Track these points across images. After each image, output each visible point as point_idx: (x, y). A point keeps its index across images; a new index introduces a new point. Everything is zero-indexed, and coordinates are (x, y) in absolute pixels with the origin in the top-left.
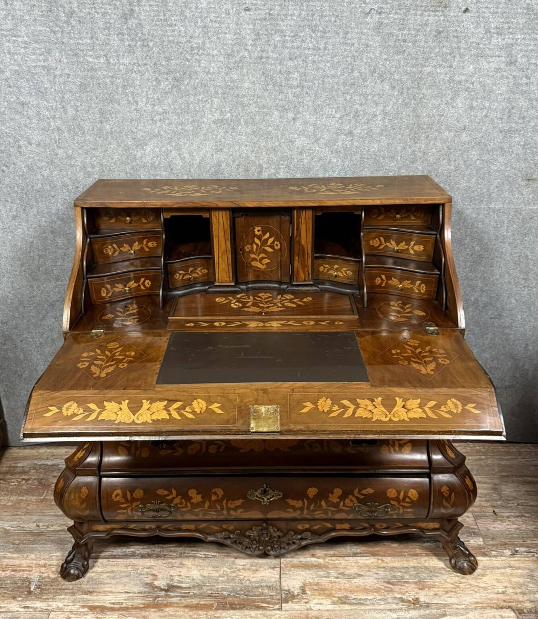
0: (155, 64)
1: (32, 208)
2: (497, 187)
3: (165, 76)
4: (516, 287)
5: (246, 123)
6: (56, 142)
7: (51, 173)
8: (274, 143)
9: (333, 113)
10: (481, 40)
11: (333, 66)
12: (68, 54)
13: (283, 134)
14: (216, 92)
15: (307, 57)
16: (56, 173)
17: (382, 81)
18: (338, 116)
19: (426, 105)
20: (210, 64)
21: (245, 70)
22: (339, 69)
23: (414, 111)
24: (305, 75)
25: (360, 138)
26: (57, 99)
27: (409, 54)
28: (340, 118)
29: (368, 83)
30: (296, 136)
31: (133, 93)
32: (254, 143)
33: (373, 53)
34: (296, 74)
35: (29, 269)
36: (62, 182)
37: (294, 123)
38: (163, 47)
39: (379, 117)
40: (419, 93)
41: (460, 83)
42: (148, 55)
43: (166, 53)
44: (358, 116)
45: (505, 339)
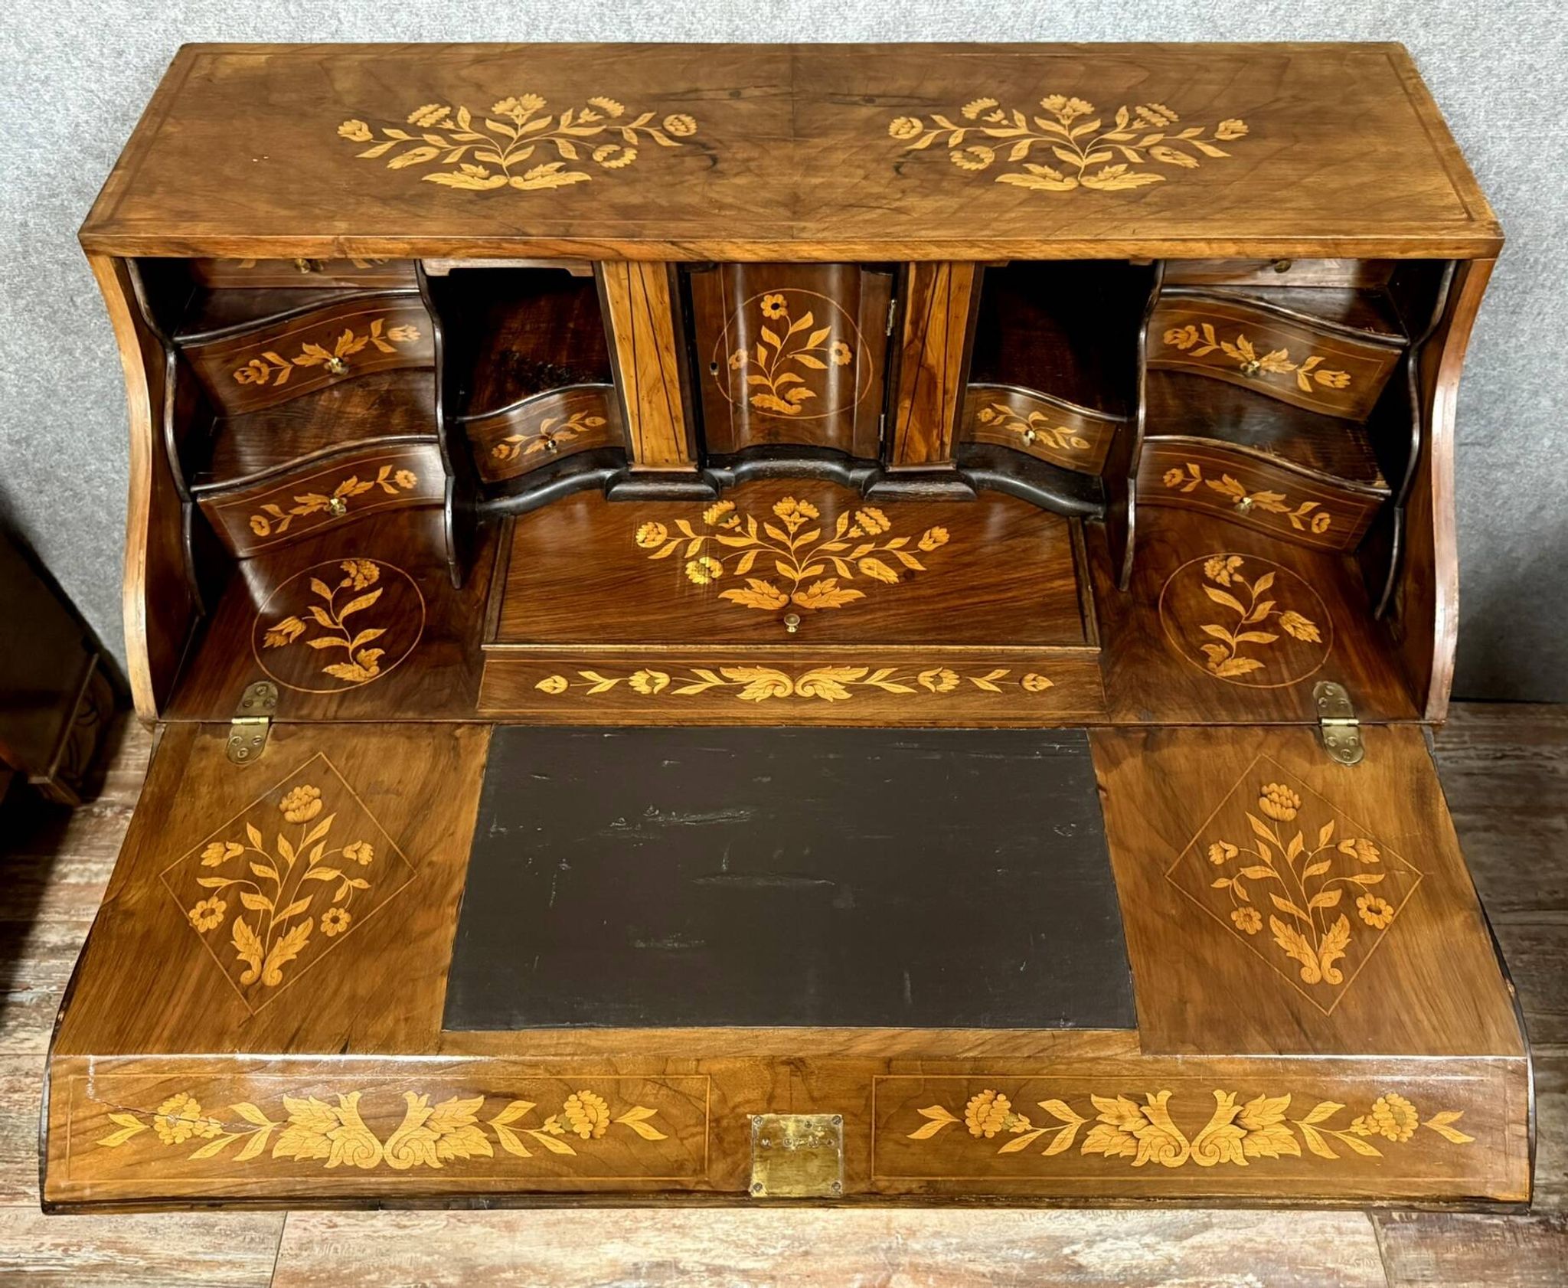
35: (41, 302)
36: (58, 34)
45: (1485, 494)
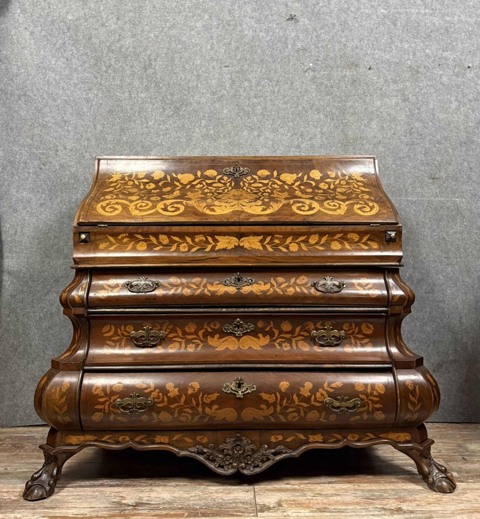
0: (163, 97)
1: (57, 198)
2: (411, 185)
3: (169, 106)
4: (441, 265)
5: (224, 136)
6: (85, 148)
7: (77, 170)
8: (244, 150)
9: (286, 133)
10: (383, 86)
11: (284, 103)
12: (104, 91)
13: (250, 145)
14: (204, 116)
15: (266, 97)
16: (81, 170)
17: (318, 113)
18: (289, 135)
19: (350, 127)
20: (200, 98)
21: (224, 102)
22: (288, 105)
23: (342, 131)
24: (265, 108)
25: (306, 150)
26: (91, 119)
27: (335, 95)
28: (291, 136)
29: (309, 113)
30: (260, 147)
31: (146, 116)
32: (230, 150)
33: (311, 95)
34: (259, 107)
35: (45, 247)
36: (84, 177)
37: (258, 139)
38: (169, 87)
39: (319, 136)
40: (345, 119)
41: (372, 112)
42: (158, 92)
43: (171, 91)
44: (304, 135)
45: (442, 312)
